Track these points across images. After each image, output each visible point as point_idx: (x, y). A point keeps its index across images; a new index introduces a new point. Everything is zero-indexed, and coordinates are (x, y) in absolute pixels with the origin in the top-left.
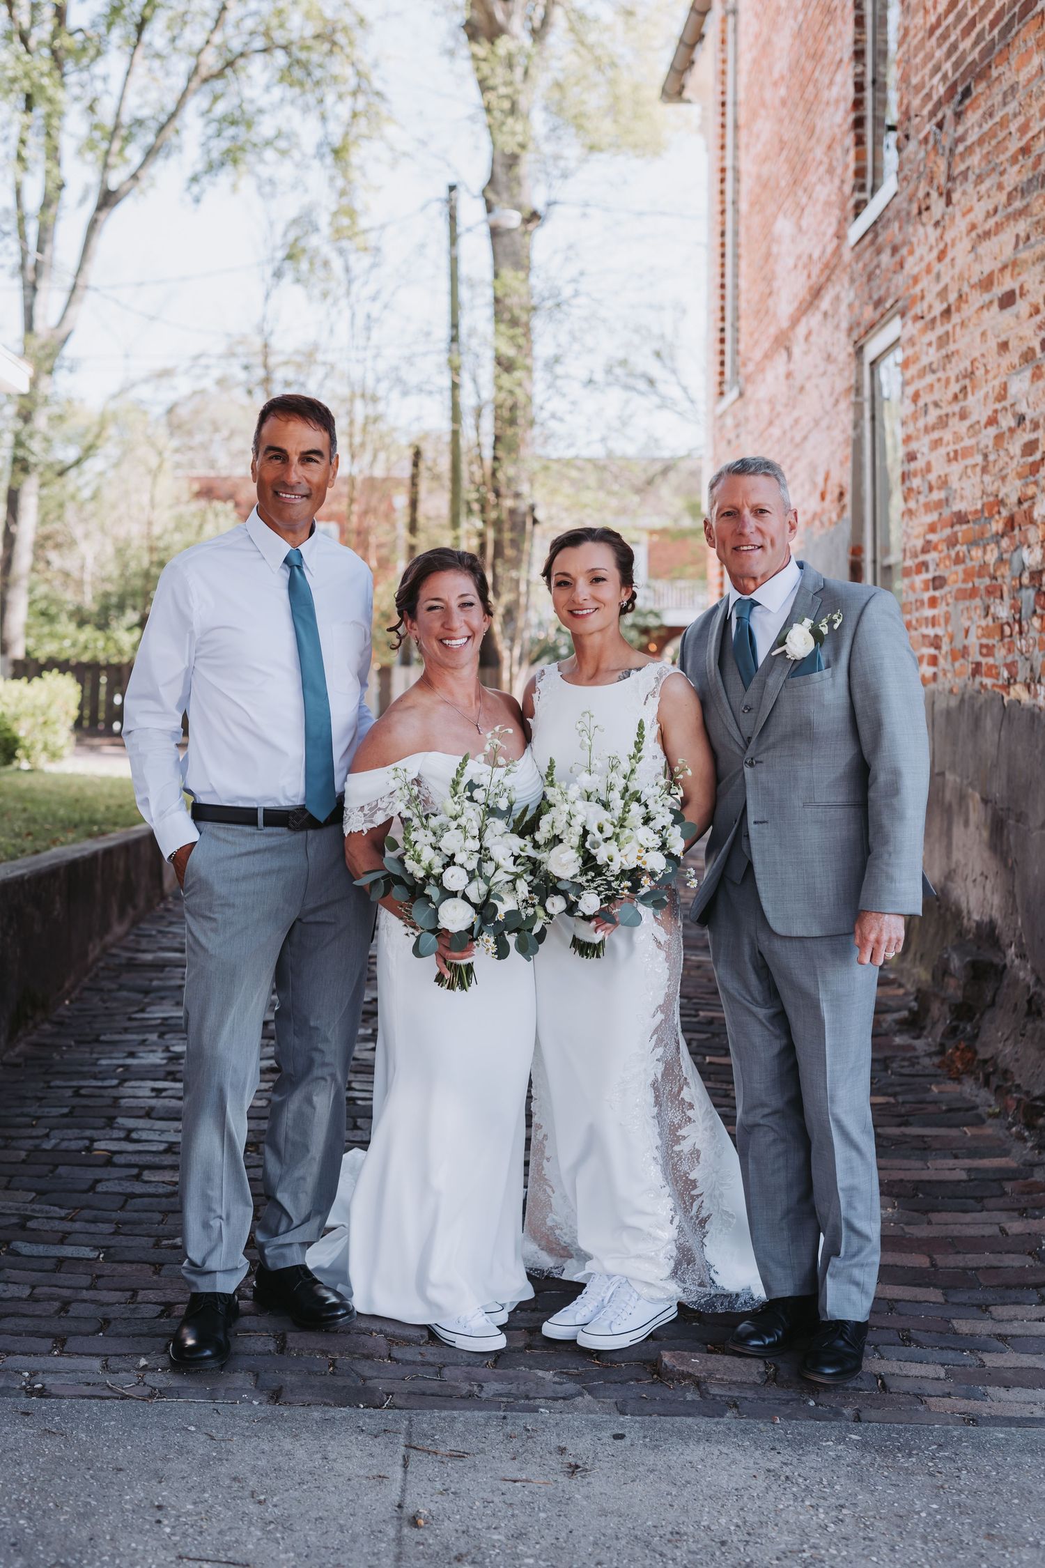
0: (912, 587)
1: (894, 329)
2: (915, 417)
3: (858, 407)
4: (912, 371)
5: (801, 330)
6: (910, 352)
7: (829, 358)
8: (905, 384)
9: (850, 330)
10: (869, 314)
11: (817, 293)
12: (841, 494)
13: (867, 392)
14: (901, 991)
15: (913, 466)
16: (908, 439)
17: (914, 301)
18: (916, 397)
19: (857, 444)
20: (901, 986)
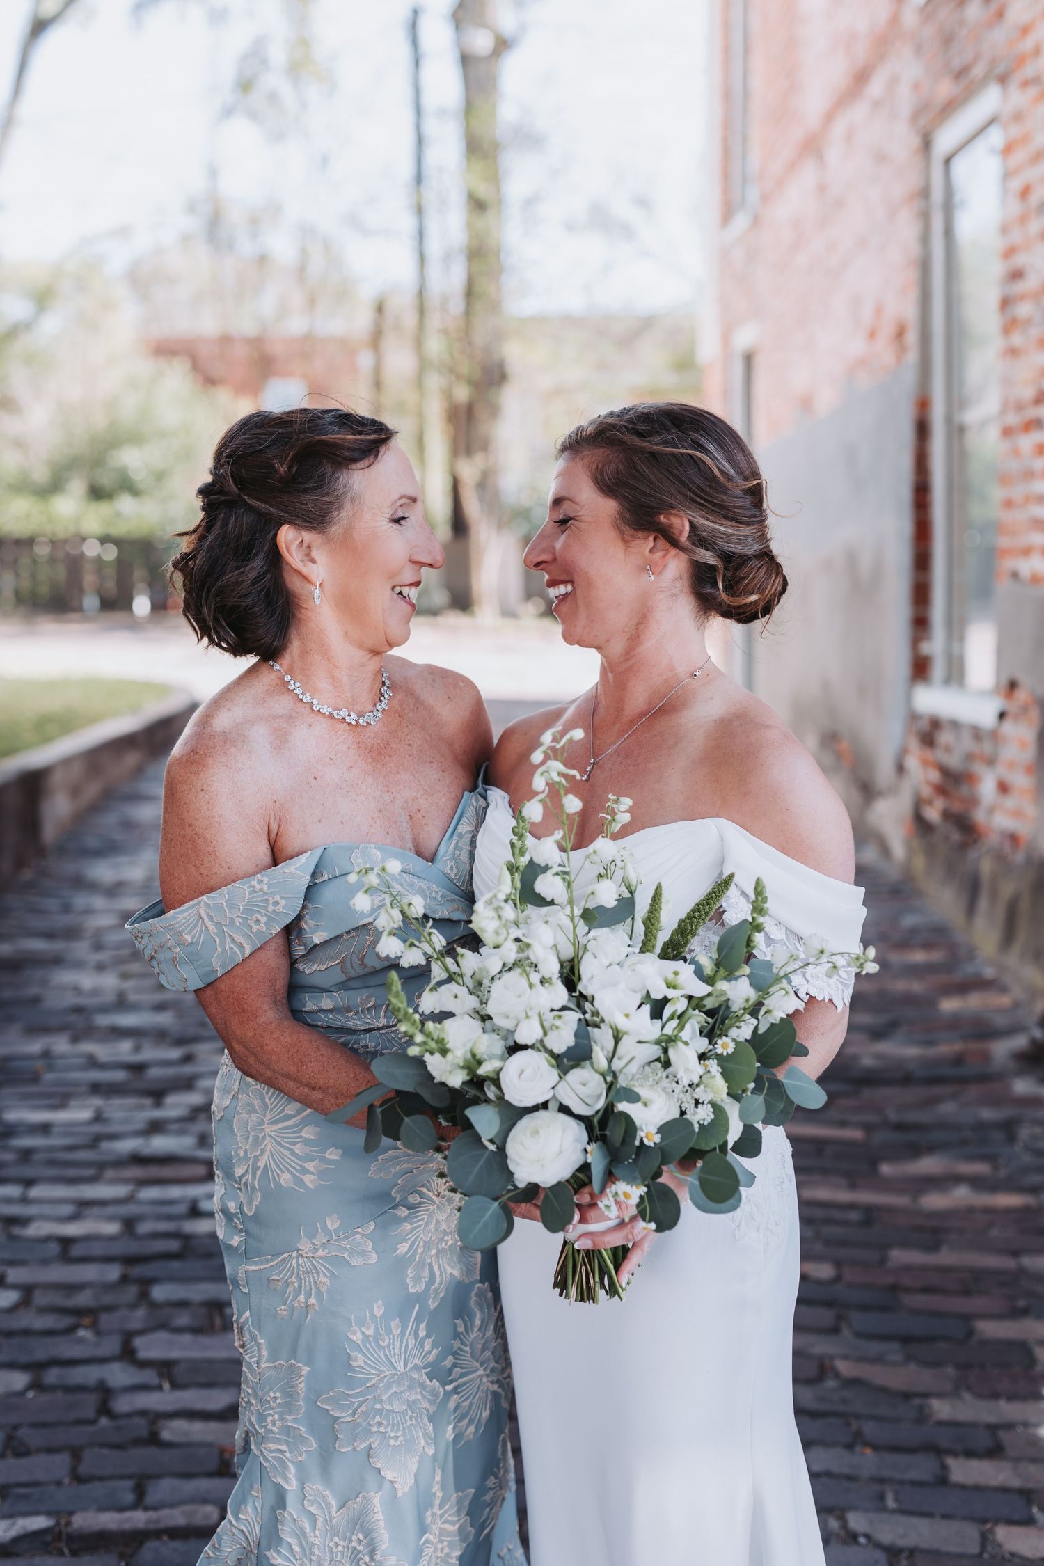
0: (1016, 452)
1: (990, 100)
2: (1023, 219)
3: (925, 216)
4: (1020, 156)
5: (839, 128)
6: (1015, 131)
7: (881, 158)
8: (1007, 175)
9: (915, 117)
10: (946, 89)
11: (861, 78)
12: (900, 333)
13: (937, 195)
14: (1005, 1000)
15: (1020, 287)
16: (1009, 252)
17: (1021, 60)
18: (1025, 192)
19: (925, 266)
20: (1003, 990)
